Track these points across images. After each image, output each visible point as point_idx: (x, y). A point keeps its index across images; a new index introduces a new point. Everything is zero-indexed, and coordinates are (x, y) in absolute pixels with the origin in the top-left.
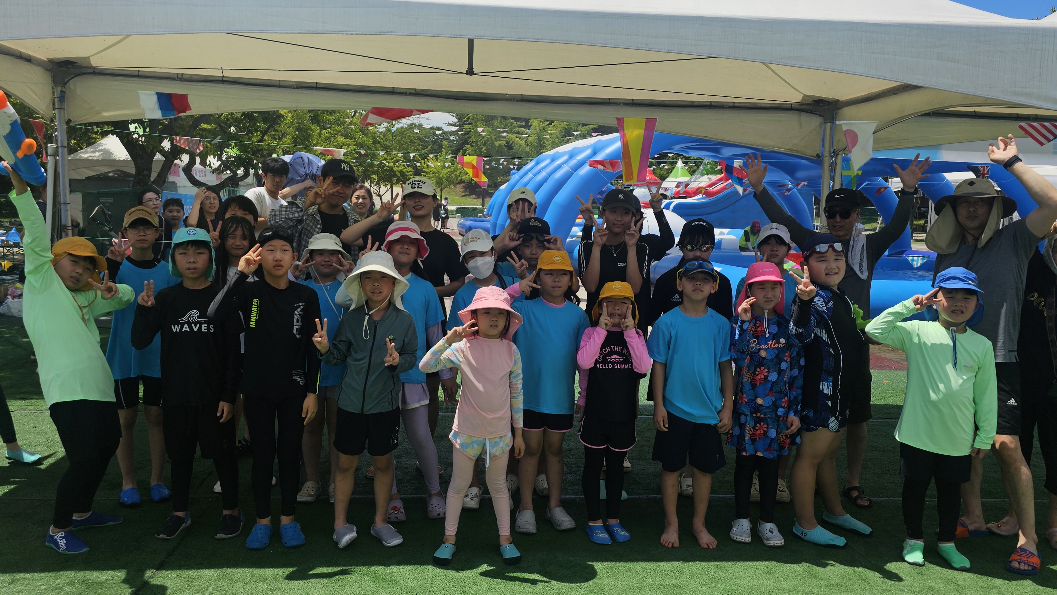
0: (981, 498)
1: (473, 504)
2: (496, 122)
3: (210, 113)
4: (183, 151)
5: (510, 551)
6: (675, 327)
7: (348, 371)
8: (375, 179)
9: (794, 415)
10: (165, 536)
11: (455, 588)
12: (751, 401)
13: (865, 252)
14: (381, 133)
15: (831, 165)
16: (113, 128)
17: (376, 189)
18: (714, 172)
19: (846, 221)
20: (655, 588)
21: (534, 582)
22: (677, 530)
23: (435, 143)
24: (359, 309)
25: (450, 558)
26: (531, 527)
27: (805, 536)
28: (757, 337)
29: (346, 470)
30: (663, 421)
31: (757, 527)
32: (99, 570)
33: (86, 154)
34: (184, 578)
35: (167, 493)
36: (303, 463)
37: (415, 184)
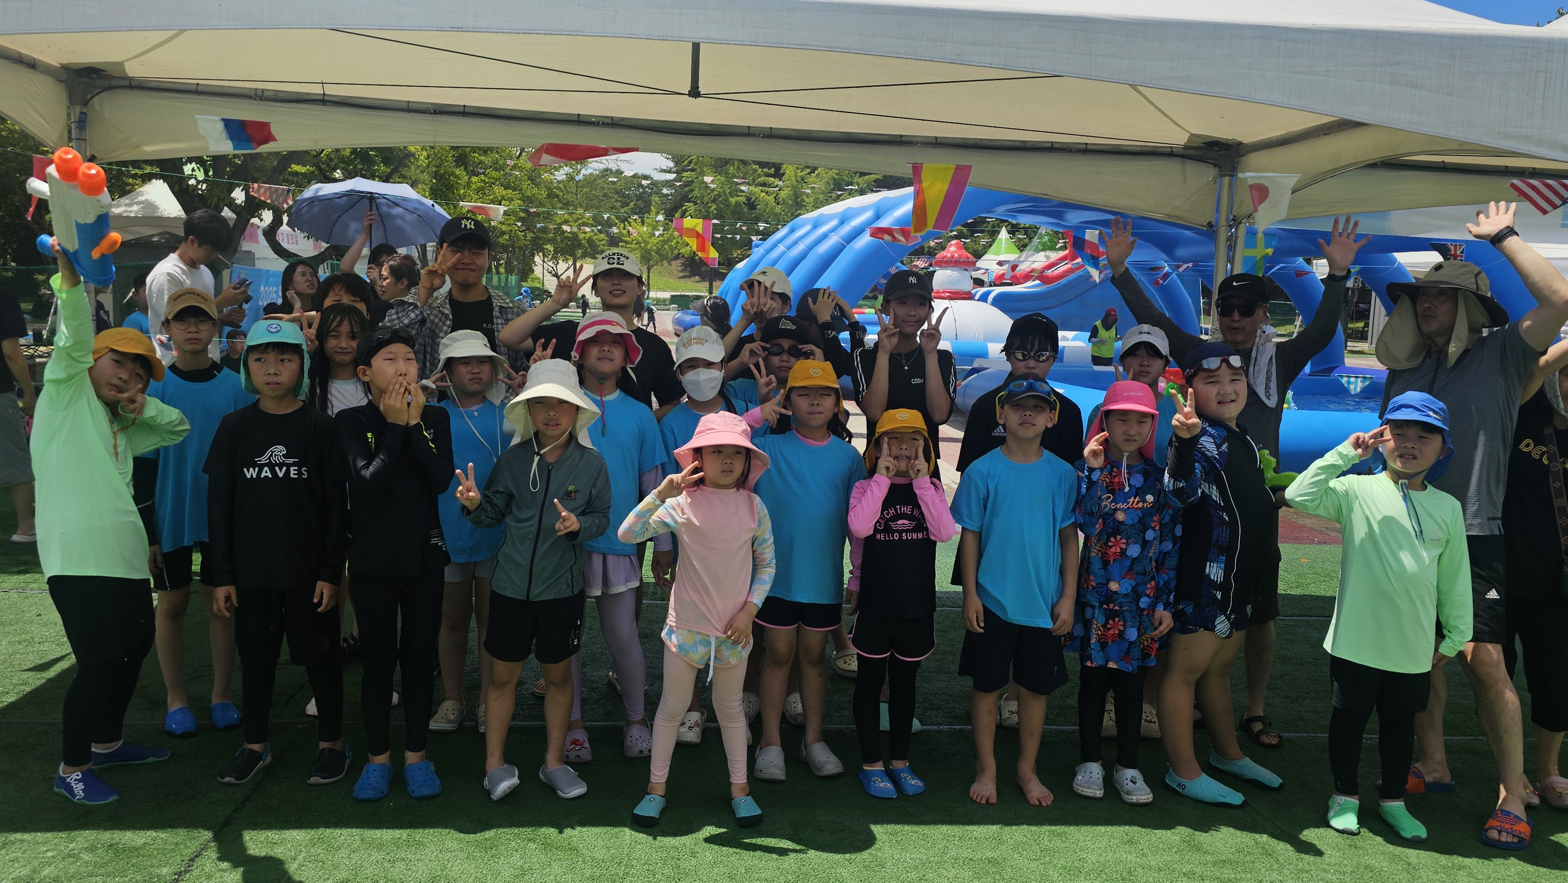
0: (1444, 736)
1: (692, 736)
2: (732, 169)
3: (304, 149)
4: (263, 205)
5: (746, 807)
6: (995, 477)
7: (508, 537)
8: (550, 251)
9: (1164, 610)
10: (233, 780)
11: (664, 861)
12: (1100, 586)
13: (1274, 367)
14: (559, 182)
15: (1229, 239)
16: (158, 170)
17: (552, 265)
18: (1053, 248)
19: (1248, 320)
20: (961, 864)
21: (783, 852)
22: (995, 779)
23: (640, 199)
24: (525, 444)
25: (657, 816)
26: (778, 772)
27: (1183, 789)
28: (1112, 492)
29: (504, 684)
30: (977, 617)
31: (1113, 775)
32: (133, 829)
33: (118, 207)
34: (261, 842)
35: (236, 716)
36: (439, 673)
37: (614, 259)
